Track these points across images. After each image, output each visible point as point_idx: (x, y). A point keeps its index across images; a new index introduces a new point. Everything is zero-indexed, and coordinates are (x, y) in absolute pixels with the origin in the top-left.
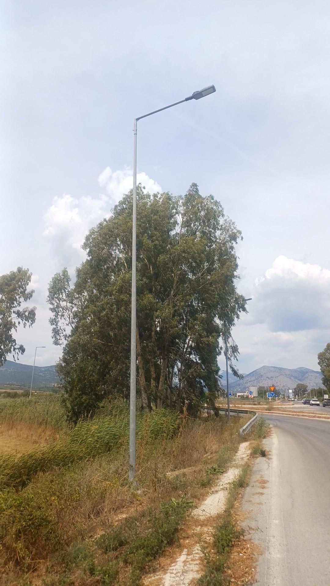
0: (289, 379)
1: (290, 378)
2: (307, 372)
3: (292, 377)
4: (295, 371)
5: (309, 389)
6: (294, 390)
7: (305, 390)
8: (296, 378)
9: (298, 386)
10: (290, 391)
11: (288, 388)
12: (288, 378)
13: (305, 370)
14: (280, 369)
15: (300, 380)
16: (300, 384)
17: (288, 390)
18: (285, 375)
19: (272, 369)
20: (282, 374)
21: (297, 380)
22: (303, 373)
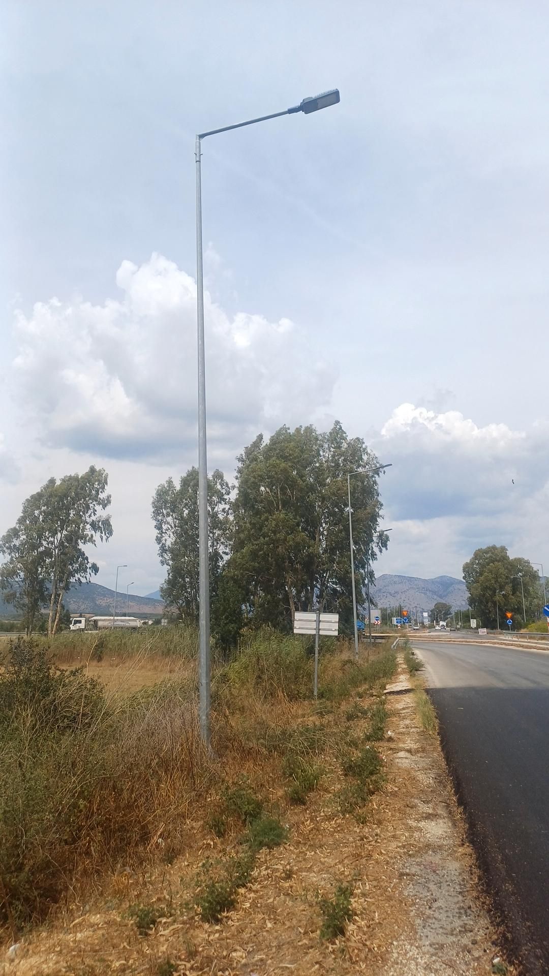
0: (423, 595)
1: (425, 594)
2: (452, 584)
3: (428, 592)
4: (433, 582)
5: (454, 610)
6: (430, 613)
7: (447, 613)
8: (434, 593)
9: (436, 606)
10: (426, 614)
11: (421, 610)
12: (422, 593)
13: (448, 580)
14: (410, 579)
15: (441, 597)
16: (440, 603)
17: (422, 612)
18: (417, 588)
19: (397, 579)
20: (412, 588)
21: (435, 597)
22: (445, 584)
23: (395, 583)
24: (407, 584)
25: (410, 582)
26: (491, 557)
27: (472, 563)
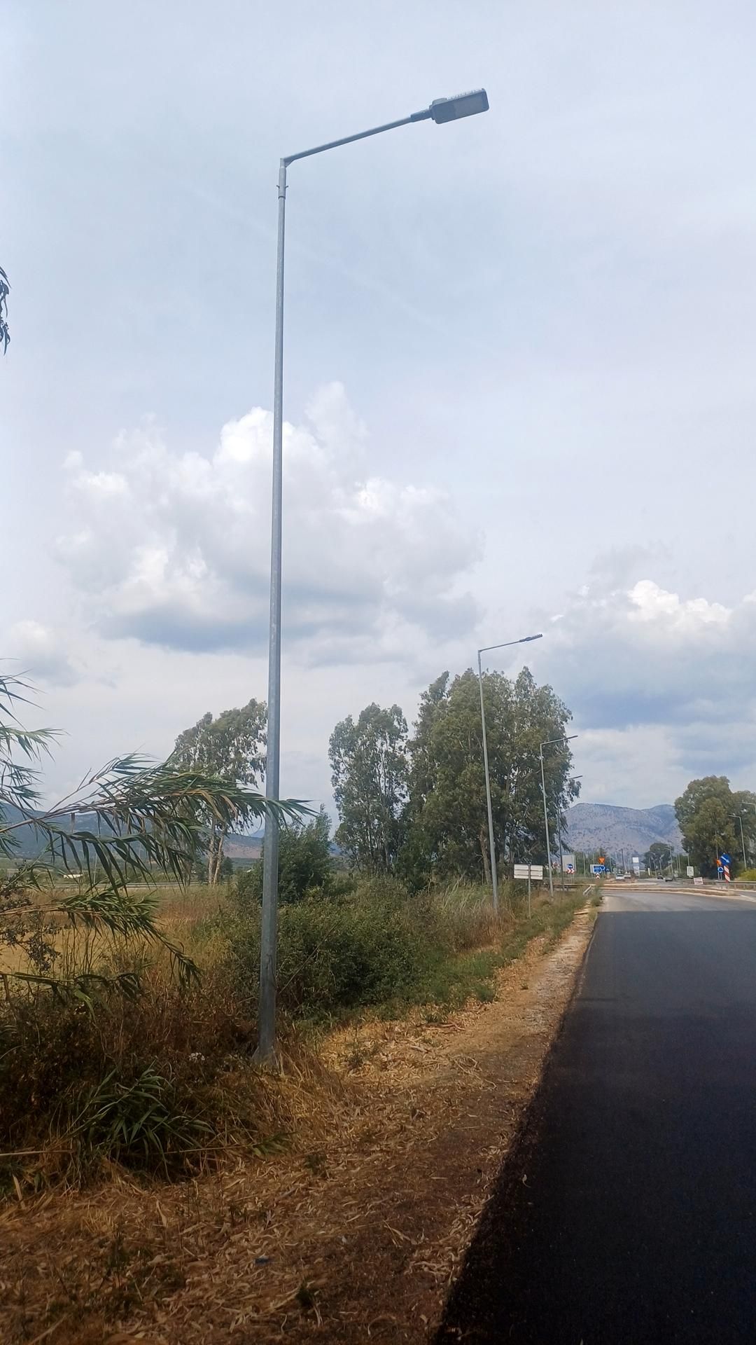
0: (635, 832)
3: (642, 828)
5: (676, 853)
6: (644, 857)
7: (668, 857)
8: (651, 829)
9: (653, 848)
10: (636, 860)
11: (631, 853)
12: (634, 829)
14: (617, 810)
15: (660, 834)
16: (658, 843)
17: (632, 857)
18: (627, 822)
19: (598, 810)
20: (620, 822)
21: (652, 835)
23: (596, 815)
24: (612, 816)
25: (616, 814)
26: (709, 790)
27: (686, 797)
